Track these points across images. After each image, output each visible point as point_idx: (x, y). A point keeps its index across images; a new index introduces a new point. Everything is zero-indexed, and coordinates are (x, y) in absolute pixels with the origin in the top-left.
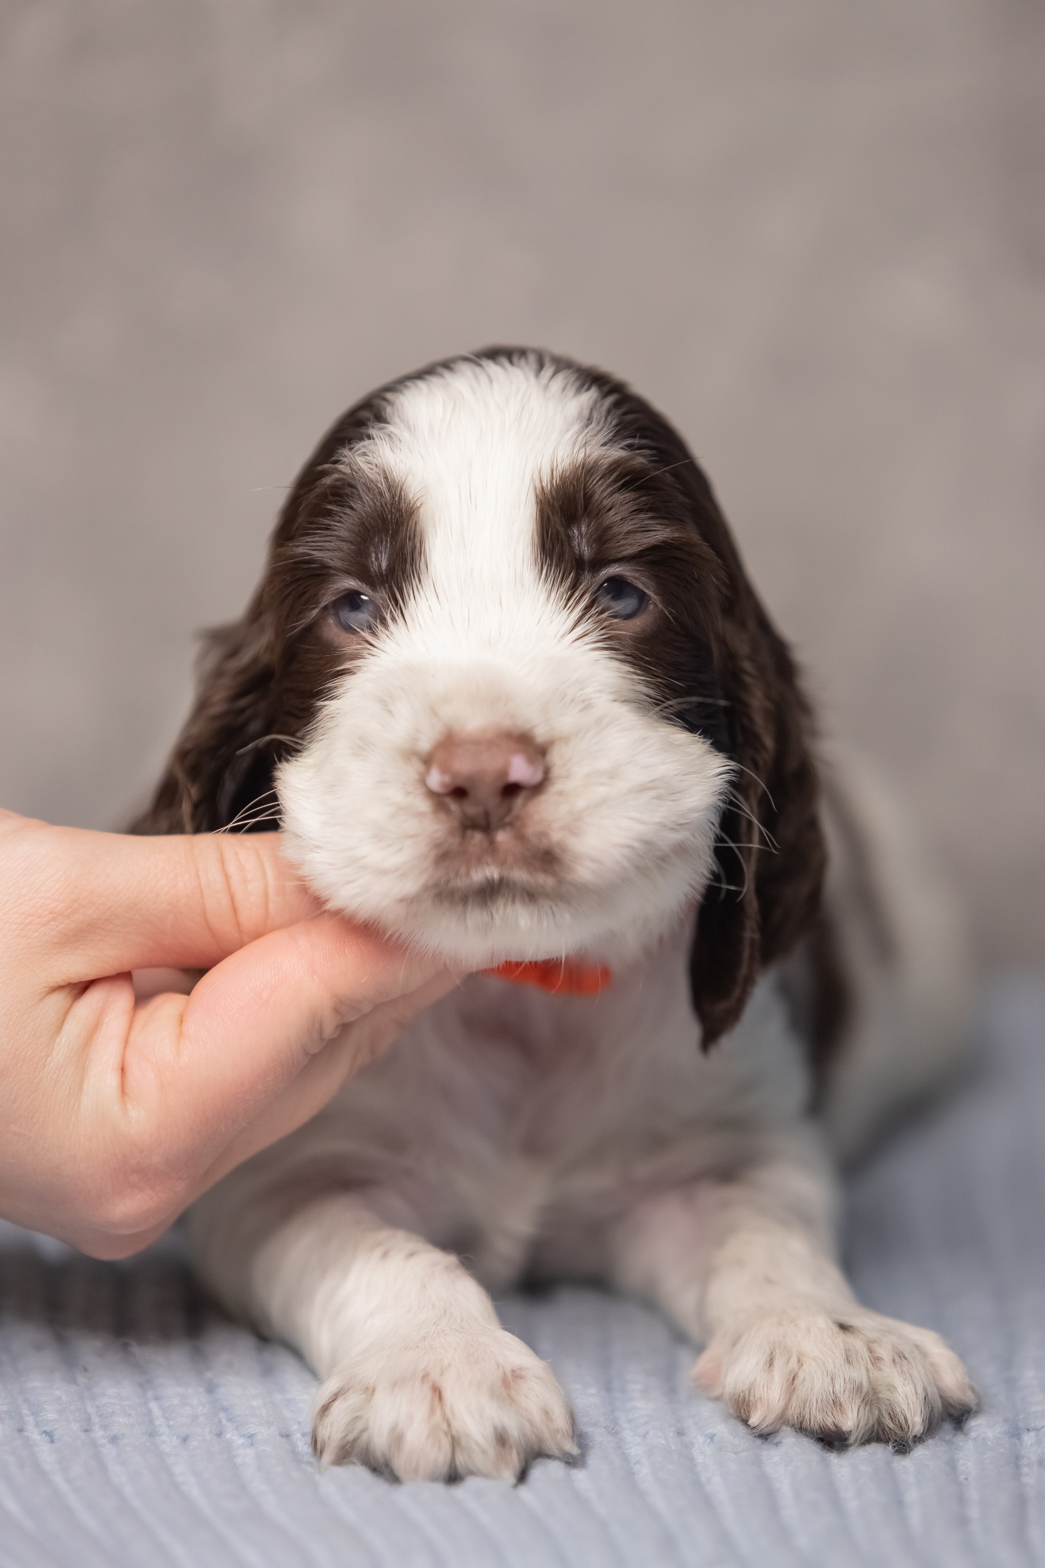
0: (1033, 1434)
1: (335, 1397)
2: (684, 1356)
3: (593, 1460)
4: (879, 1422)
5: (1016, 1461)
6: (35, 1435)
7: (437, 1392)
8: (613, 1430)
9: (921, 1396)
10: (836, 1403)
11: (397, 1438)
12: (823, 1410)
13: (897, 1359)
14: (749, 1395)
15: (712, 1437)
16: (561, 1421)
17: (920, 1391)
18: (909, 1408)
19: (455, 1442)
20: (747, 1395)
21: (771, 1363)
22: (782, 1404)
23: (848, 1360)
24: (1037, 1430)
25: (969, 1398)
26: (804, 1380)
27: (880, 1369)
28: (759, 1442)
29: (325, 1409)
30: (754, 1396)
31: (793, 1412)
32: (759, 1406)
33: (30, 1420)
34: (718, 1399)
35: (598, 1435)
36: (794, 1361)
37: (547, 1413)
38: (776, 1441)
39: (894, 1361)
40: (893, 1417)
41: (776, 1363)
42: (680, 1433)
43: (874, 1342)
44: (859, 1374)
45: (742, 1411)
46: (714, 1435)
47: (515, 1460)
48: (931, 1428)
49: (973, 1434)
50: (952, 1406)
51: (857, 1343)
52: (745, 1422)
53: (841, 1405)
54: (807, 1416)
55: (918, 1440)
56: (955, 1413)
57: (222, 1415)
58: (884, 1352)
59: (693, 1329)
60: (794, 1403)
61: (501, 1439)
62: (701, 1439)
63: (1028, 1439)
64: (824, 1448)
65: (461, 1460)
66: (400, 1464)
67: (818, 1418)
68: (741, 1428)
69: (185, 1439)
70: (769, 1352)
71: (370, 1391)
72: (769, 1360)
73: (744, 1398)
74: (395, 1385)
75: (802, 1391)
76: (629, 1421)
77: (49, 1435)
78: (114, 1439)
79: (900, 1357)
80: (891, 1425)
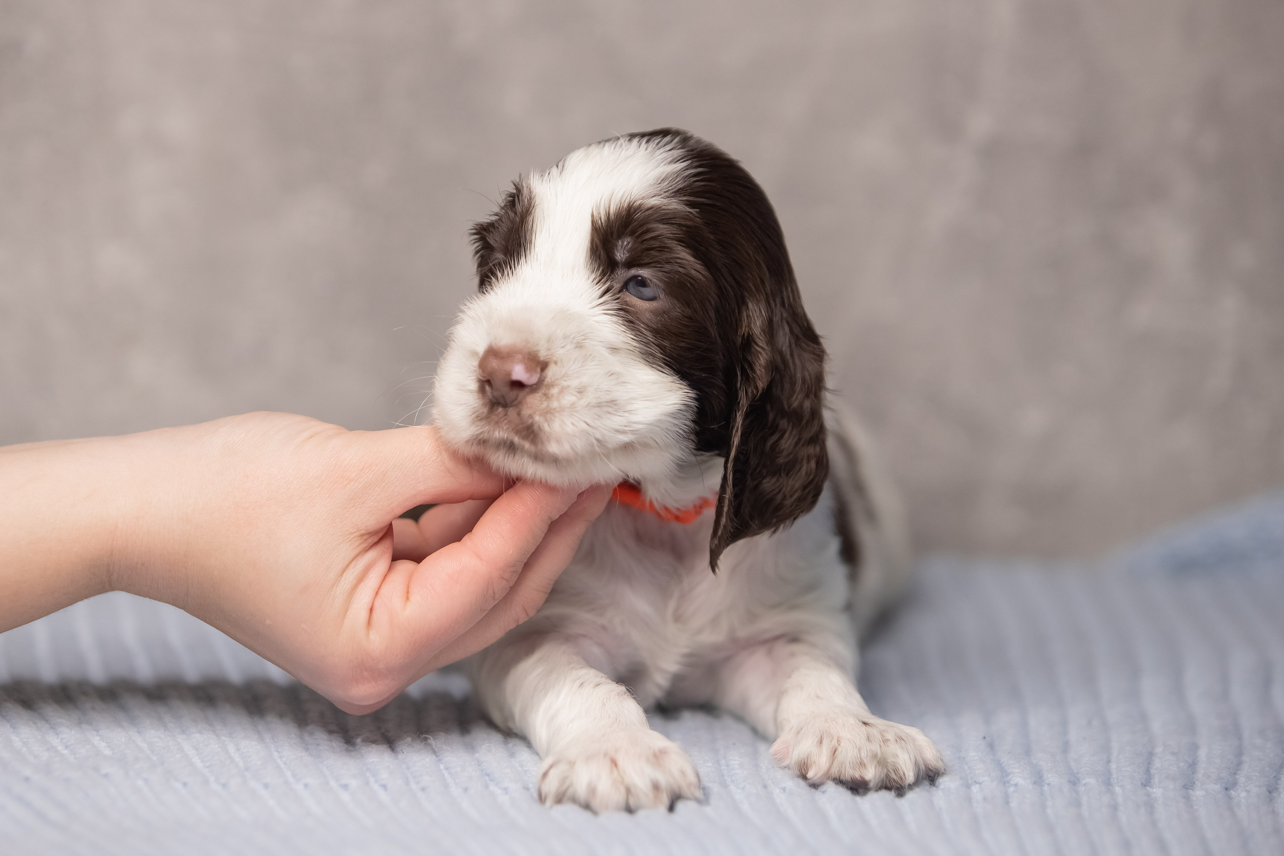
0: (977, 786)
1: (551, 767)
2: (762, 747)
3: (713, 800)
4: (887, 776)
5: (969, 799)
6: (376, 787)
7: (614, 763)
8: (724, 785)
9: (913, 761)
10: (862, 764)
11: (592, 790)
12: (854, 768)
13: (898, 740)
14: (807, 760)
15: (784, 789)
16: (692, 778)
17: (912, 757)
18: (906, 768)
19: (628, 791)
20: (806, 761)
21: (821, 742)
22: (827, 765)
23: (869, 739)
24: (980, 783)
25: (940, 765)
26: (842, 751)
27: (888, 746)
28: (813, 790)
29: (545, 775)
30: (811, 761)
31: (835, 771)
32: (813, 766)
33: (372, 780)
34: (787, 767)
35: (715, 788)
36: (835, 742)
37: (683, 773)
38: (823, 790)
39: (896, 741)
40: (896, 771)
41: (824, 742)
42: (765, 787)
43: (884, 731)
44: (875, 747)
45: (803, 770)
46: (785, 788)
47: (665, 800)
48: (917, 782)
49: (942, 786)
50: (931, 770)
51: (874, 732)
52: (804, 777)
53: (865, 765)
54: (843, 772)
55: (911, 787)
56: (931, 774)
57: (487, 778)
58: (890, 736)
59: (771, 729)
60: (835, 765)
61: (656, 787)
62: (777, 790)
63: (975, 789)
64: (853, 793)
65: (632, 802)
66: (595, 804)
67: (850, 773)
68: (802, 783)
69: (466, 790)
70: (820, 736)
71: (572, 764)
72: (820, 740)
73: (804, 763)
74: (589, 759)
75: (840, 756)
76: (733, 781)
77: (384, 787)
78: (423, 789)
79: (900, 739)
80: (895, 777)
